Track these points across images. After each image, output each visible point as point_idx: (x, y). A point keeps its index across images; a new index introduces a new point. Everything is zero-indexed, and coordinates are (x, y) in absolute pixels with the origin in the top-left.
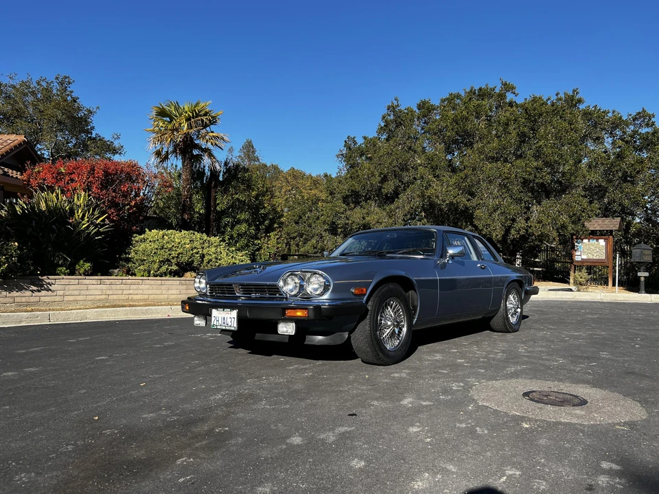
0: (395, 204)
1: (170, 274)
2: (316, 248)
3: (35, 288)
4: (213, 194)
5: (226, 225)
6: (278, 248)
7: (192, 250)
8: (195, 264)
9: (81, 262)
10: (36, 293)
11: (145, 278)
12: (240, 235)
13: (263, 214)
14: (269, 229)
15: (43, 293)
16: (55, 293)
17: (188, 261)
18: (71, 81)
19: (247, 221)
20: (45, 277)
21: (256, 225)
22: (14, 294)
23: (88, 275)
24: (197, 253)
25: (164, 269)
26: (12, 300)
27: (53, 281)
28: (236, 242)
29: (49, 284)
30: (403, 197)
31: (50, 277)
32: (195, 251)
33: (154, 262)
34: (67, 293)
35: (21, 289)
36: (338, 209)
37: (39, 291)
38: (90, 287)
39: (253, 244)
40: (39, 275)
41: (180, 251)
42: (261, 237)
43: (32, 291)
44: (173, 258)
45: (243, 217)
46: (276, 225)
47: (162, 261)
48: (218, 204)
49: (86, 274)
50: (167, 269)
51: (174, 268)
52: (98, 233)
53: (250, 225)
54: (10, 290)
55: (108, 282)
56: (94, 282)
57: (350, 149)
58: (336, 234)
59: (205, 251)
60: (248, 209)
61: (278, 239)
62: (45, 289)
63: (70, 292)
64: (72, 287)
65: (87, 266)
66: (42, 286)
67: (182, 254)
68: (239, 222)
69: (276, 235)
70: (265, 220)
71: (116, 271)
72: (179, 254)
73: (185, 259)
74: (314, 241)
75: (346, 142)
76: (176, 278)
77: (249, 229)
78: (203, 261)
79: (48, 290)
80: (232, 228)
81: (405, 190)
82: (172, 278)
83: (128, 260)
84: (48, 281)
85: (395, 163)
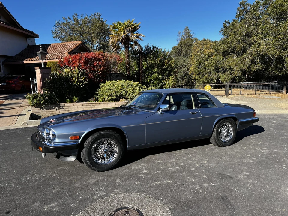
0: (244, 56)
1: (113, 100)
2: (208, 79)
3: (57, 108)
4: (141, 61)
5: (148, 75)
6: (173, 84)
7: (122, 90)
8: (124, 95)
9: (74, 97)
10: (58, 110)
11: (101, 102)
12: (155, 79)
13: (165, 68)
14: (169, 75)
15: (61, 110)
16: (65, 110)
17: (120, 94)
18: (100, 14)
19: (158, 72)
20: (61, 104)
21: (162, 74)
22: (50, 110)
23: (77, 102)
24: (124, 91)
25: (110, 98)
26: (49, 113)
27: (64, 105)
28: (153, 82)
29: (62, 106)
30: (248, 52)
31: (63, 103)
32: (123, 90)
33: (105, 95)
34: (70, 110)
35: (52, 108)
36: (219, 59)
37: (59, 109)
38: (79, 107)
39: (162, 83)
40: (58, 103)
41: (116, 90)
42: (166, 79)
43: (56, 109)
44: (113, 93)
45: (155, 71)
46: (172, 73)
47: (109, 95)
48: (144, 66)
49: (76, 102)
50: (111, 98)
51: (115, 97)
52: (83, 84)
53: (159, 74)
54: (48, 109)
55: (85, 105)
56: (80, 105)
57: (226, 27)
58: (219, 72)
59: (128, 90)
60: (157, 67)
61: (173, 79)
62: (61, 108)
63: (71, 109)
64: (71, 107)
65: (76, 98)
66: (60, 107)
67: (117, 91)
68: (154, 73)
69: (173, 77)
70: (166, 71)
71: (91, 99)
72: (116, 92)
73: (118, 94)
74: (207, 76)
75: (224, 24)
76: (115, 102)
77: (159, 76)
78: (127, 94)
79: (63, 108)
80: (151, 76)
81: (250, 47)
82: (114, 102)
83: (97, 95)
84: (62, 105)
85: (243, 34)
